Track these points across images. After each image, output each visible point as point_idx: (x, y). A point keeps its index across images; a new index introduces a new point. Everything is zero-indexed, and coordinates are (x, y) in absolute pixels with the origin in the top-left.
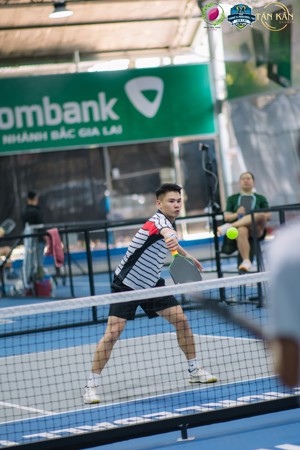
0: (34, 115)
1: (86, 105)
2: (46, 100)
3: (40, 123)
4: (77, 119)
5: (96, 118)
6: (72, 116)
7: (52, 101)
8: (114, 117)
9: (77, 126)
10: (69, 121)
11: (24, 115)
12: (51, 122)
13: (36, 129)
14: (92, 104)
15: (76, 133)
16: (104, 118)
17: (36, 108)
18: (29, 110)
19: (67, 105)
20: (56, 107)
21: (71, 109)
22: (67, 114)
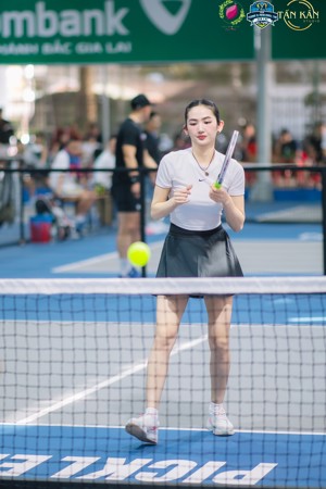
0: (25, 23)
1: (89, 14)
2: (40, 6)
3: (31, 33)
4: (75, 32)
5: (100, 31)
6: (70, 27)
7: (48, 8)
8: (123, 31)
9: (75, 40)
10: (66, 33)
11: (12, 23)
12: (44, 33)
13: (25, 40)
14: (96, 13)
15: (72, 48)
16: (110, 32)
17: (27, 15)
18: (19, 17)
19: (65, 14)
20: (52, 15)
21: (69, 18)
22: (65, 24)
